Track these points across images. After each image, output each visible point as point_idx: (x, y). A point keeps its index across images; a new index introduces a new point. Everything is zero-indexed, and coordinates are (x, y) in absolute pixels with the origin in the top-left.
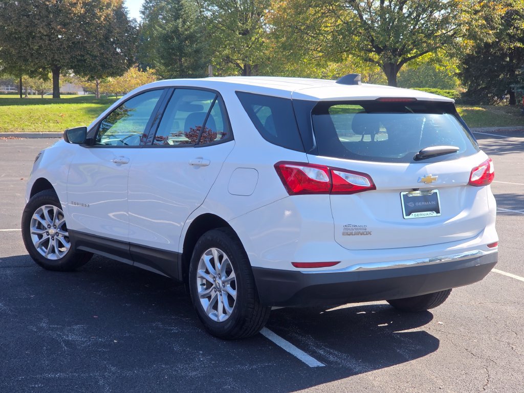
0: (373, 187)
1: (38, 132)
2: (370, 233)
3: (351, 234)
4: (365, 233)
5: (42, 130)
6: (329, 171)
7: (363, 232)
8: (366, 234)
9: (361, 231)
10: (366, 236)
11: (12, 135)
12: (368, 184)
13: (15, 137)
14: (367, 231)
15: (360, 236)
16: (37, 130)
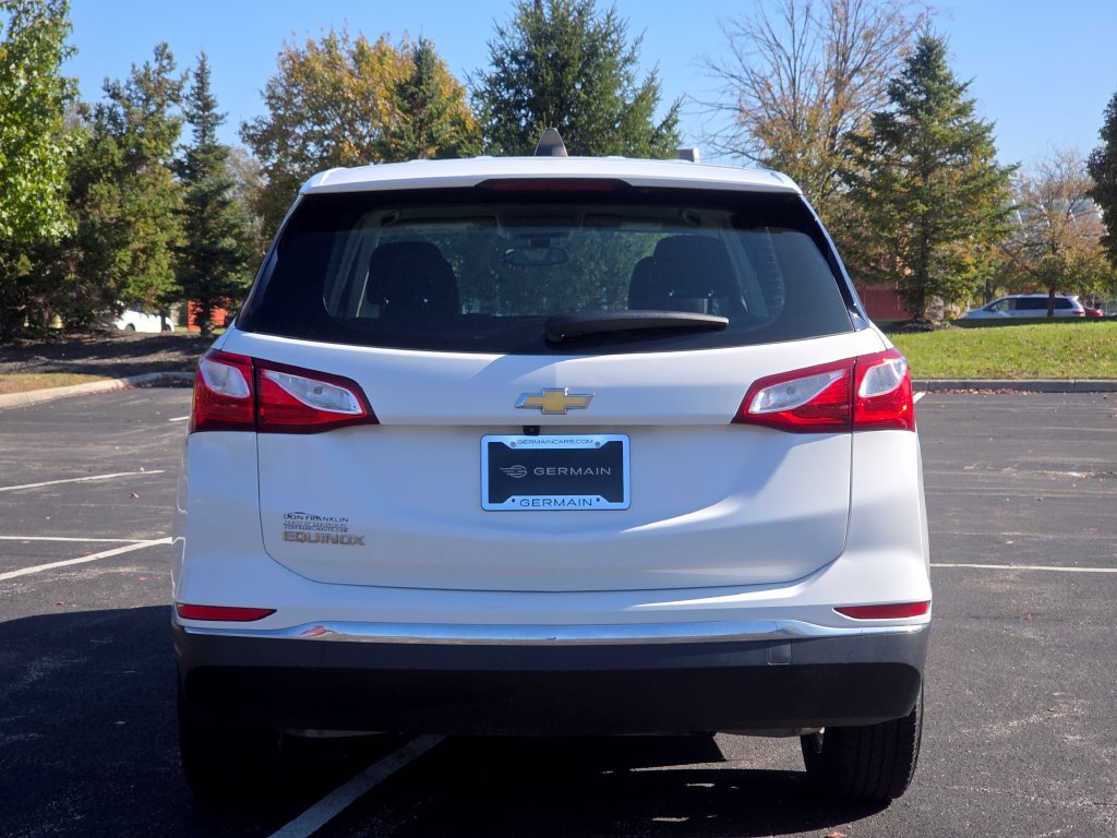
0: (368, 419)
1: (1067, 378)
2: (359, 541)
3: (306, 539)
4: (345, 540)
5: (1076, 375)
6: (254, 368)
7: (337, 535)
8: (349, 543)
9: (334, 534)
10: (345, 546)
11: (1008, 386)
12: (357, 409)
13: (1014, 390)
14: (349, 532)
15: (330, 545)
16: (1066, 375)
